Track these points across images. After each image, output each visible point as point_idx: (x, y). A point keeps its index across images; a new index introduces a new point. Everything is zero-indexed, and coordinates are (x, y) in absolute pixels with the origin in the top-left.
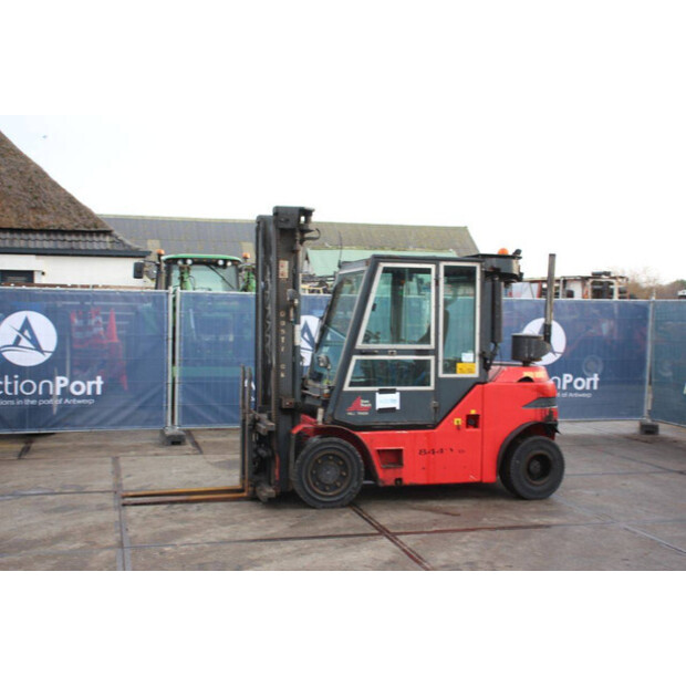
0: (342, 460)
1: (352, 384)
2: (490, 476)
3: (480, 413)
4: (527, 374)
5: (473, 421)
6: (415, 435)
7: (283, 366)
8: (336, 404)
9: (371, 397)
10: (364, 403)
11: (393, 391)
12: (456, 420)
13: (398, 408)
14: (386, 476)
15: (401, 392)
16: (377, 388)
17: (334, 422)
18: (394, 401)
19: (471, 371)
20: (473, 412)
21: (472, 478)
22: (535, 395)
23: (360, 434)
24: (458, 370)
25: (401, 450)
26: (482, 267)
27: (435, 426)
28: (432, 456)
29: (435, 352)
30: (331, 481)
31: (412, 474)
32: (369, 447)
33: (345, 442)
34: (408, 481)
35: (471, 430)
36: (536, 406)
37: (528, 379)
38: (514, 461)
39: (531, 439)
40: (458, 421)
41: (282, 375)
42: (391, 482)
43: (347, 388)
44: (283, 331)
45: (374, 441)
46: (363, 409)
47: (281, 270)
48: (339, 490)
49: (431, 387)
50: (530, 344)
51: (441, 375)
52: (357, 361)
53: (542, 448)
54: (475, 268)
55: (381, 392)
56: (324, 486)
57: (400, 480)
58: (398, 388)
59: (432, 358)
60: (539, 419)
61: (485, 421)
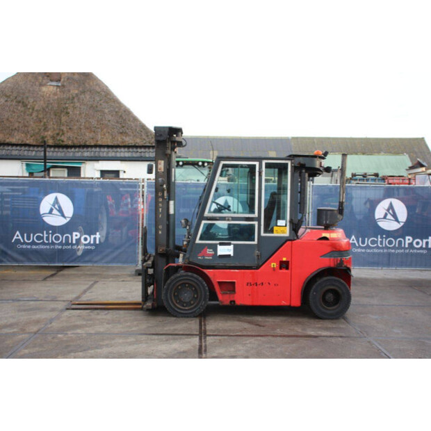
0: (194, 287)
1: (201, 239)
2: (296, 302)
3: (289, 260)
4: (324, 235)
5: (284, 265)
6: (244, 273)
7: (160, 227)
8: (191, 251)
9: (214, 248)
10: (210, 251)
11: (229, 244)
12: (272, 264)
13: (232, 255)
14: (224, 299)
15: (234, 245)
16: (218, 242)
17: (190, 263)
18: (230, 250)
19: (283, 232)
20: (284, 259)
21: (284, 303)
22: (329, 249)
23: (206, 271)
24: (275, 231)
25: (234, 282)
26: (292, 163)
27: (258, 268)
28: (256, 287)
29: (258, 219)
30: (187, 300)
31: (242, 298)
32: (212, 280)
33: (195, 275)
34: (239, 302)
35: (284, 271)
36: (330, 256)
37: (325, 238)
38: (312, 293)
39: (325, 278)
40: (274, 265)
41: (160, 232)
42: (227, 303)
43: (198, 241)
44: (160, 205)
45: (216, 276)
46: (209, 255)
47: (159, 166)
48: (192, 306)
49: (255, 242)
50: (326, 215)
51: (263, 234)
52: (205, 224)
53: (333, 285)
54: (287, 164)
55: (221, 244)
56: (182, 303)
57: (234, 301)
58: (232, 242)
59: (256, 223)
60: (332, 265)
61: (293, 265)
